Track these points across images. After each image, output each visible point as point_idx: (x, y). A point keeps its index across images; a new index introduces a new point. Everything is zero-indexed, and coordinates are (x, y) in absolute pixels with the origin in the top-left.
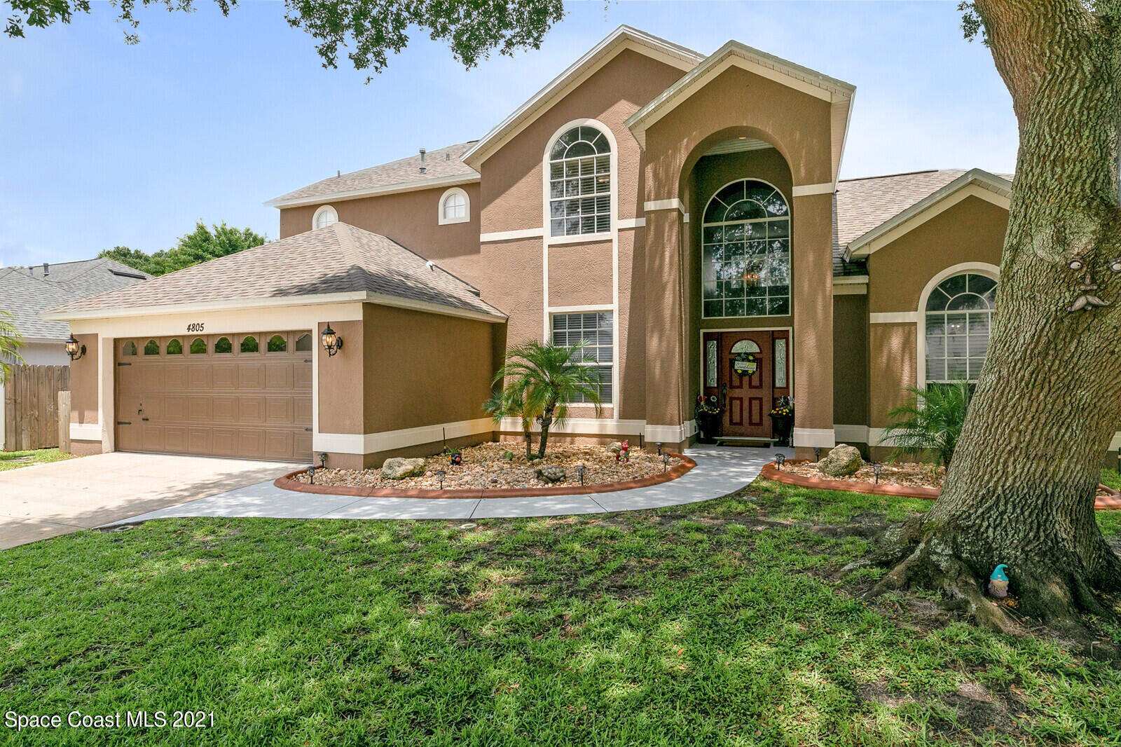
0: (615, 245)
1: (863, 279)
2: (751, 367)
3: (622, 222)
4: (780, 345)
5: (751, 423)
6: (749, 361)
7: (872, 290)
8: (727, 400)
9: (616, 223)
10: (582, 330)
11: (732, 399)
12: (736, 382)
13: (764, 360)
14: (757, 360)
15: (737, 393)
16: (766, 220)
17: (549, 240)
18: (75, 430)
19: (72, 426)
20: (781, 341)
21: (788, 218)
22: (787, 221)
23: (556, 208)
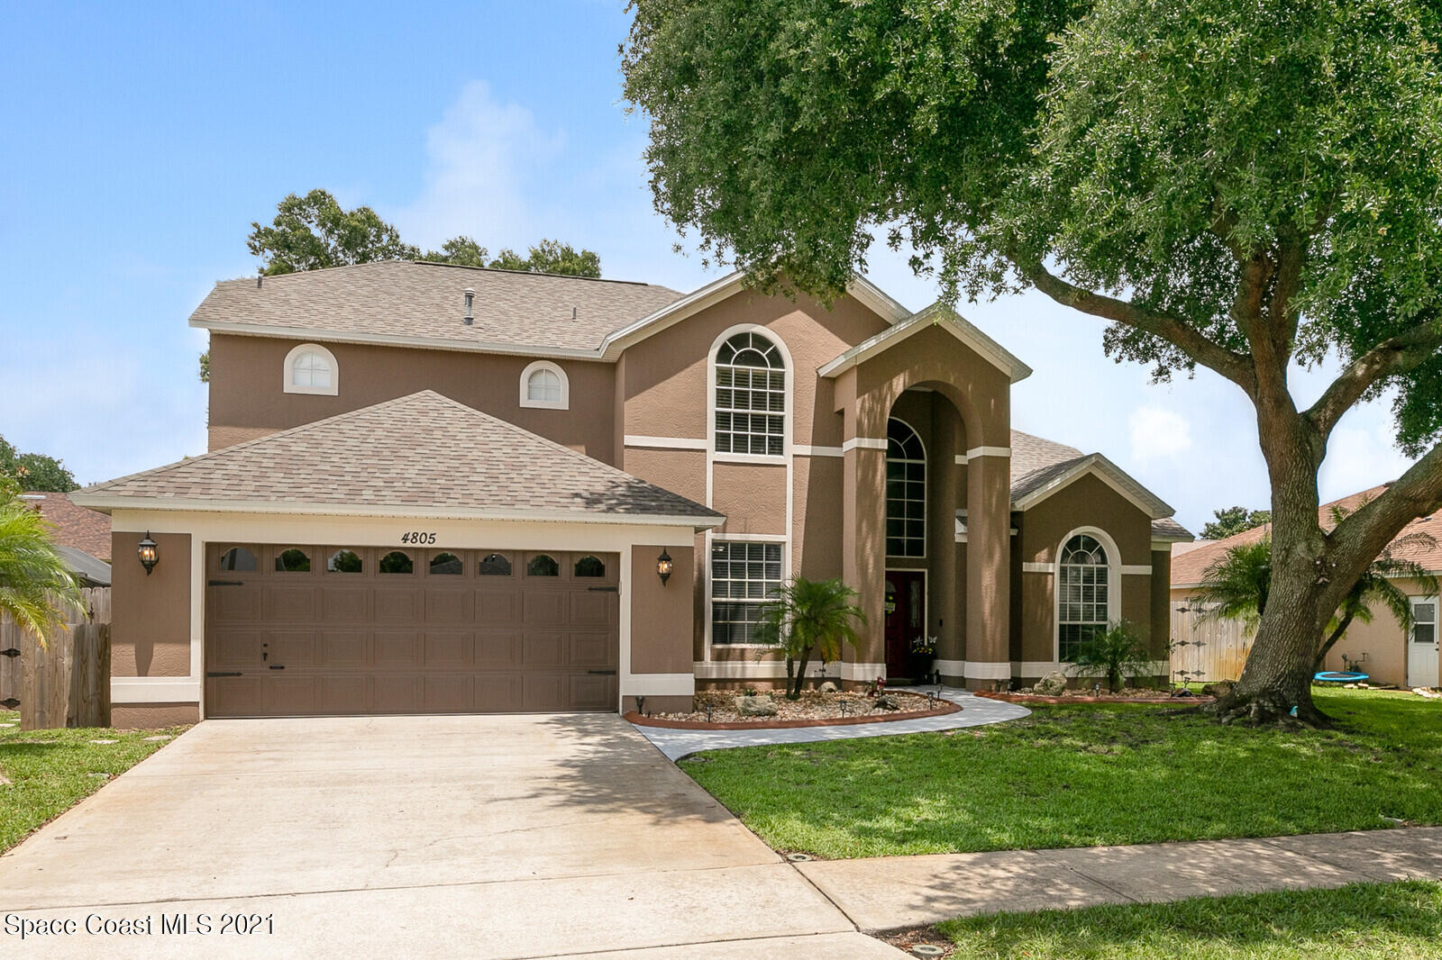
0: (790, 471)
2: (891, 607)
3: (797, 445)
4: (914, 587)
6: (889, 601)
7: (1024, 540)
9: (790, 447)
10: (747, 561)
13: (901, 599)
14: (896, 599)
16: (906, 461)
17: (714, 455)
18: (125, 688)
19: (115, 682)
20: (914, 583)
21: (925, 462)
22: (923, 465)
23: (722, 419)
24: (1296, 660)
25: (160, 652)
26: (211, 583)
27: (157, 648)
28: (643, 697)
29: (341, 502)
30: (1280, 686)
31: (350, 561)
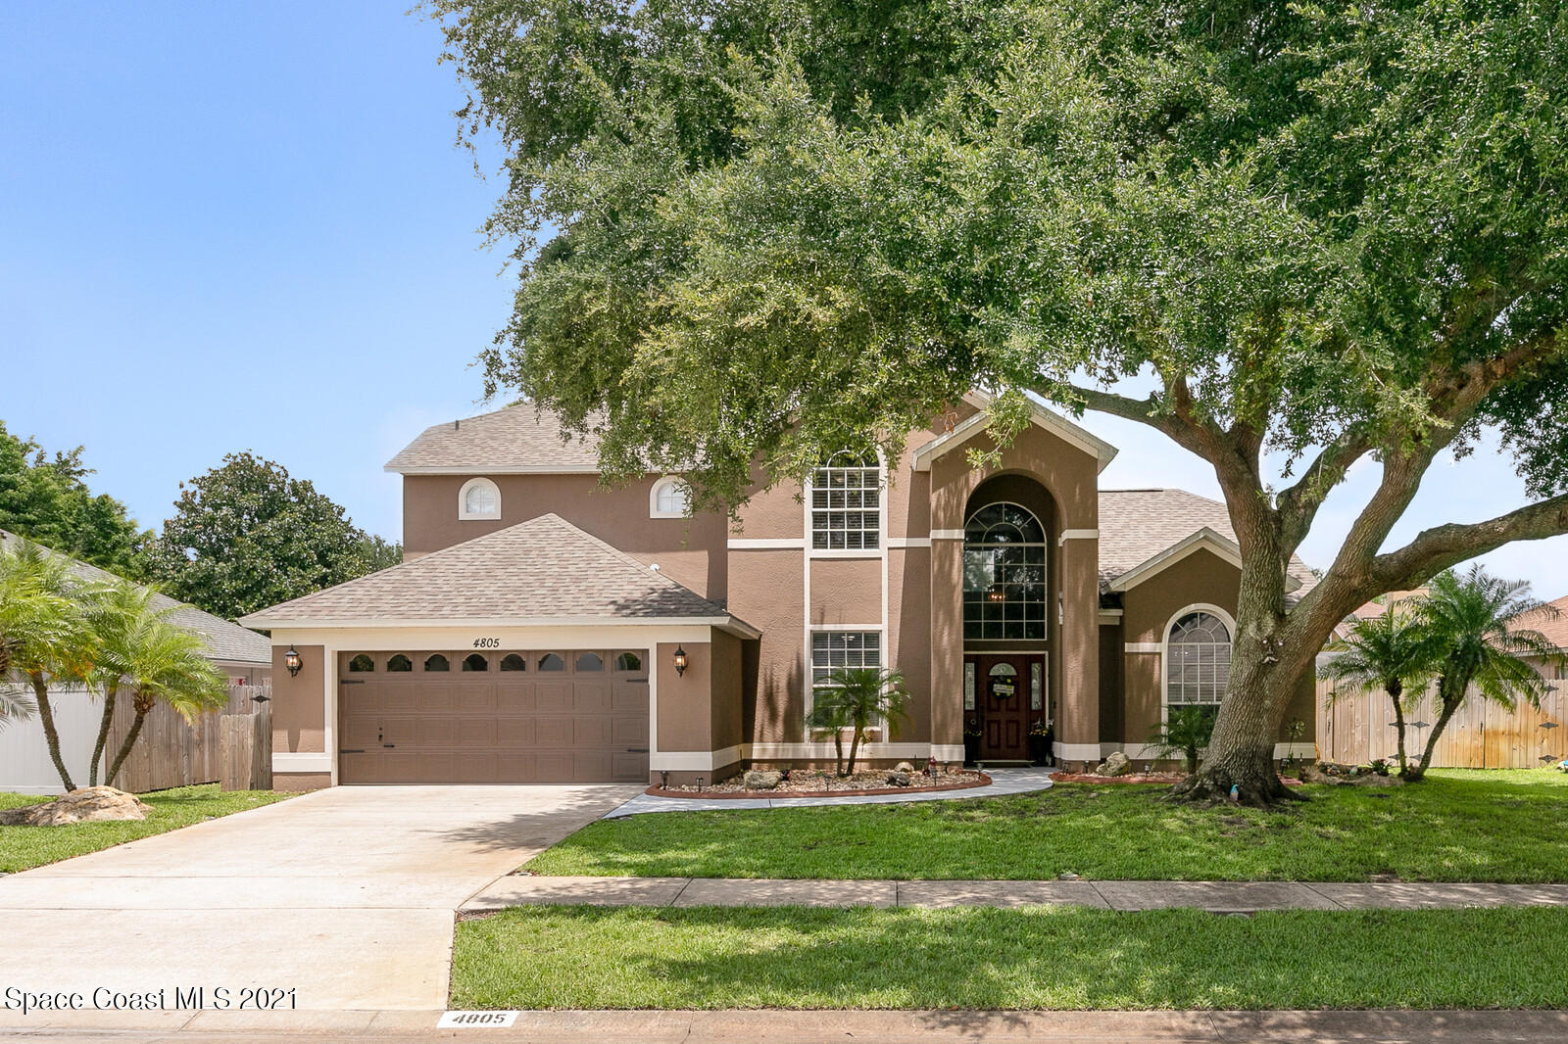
0: (885, 562)
1: (1117, 612)
2: (1010, 690)
3: (892, 538)
4: (1036, 668)
5: (1008, 747)
6: (1007, 684)
7: (1127, 621)
8: (985, 724)
9: (885, 541)
10: (846, 650)
11: (989, 722)
12: (994, 705)
13: (1022, 682)
14: (1015, 682)
15: (994, 716)
16: (1024, 545)
17: (811, 552)
18: (283, 761)
19: (275, 756)
20: (1037, 665)
21: (1045, 545)
22: (1043, 548)
23: (818, 519)
24: (1244, 739)
25: (305, 735)
26: (342, 682)
27: (302, 733)
28: (667, 773)
29: (423, 617)
30: (1226, 765)
31: (437, 661)
